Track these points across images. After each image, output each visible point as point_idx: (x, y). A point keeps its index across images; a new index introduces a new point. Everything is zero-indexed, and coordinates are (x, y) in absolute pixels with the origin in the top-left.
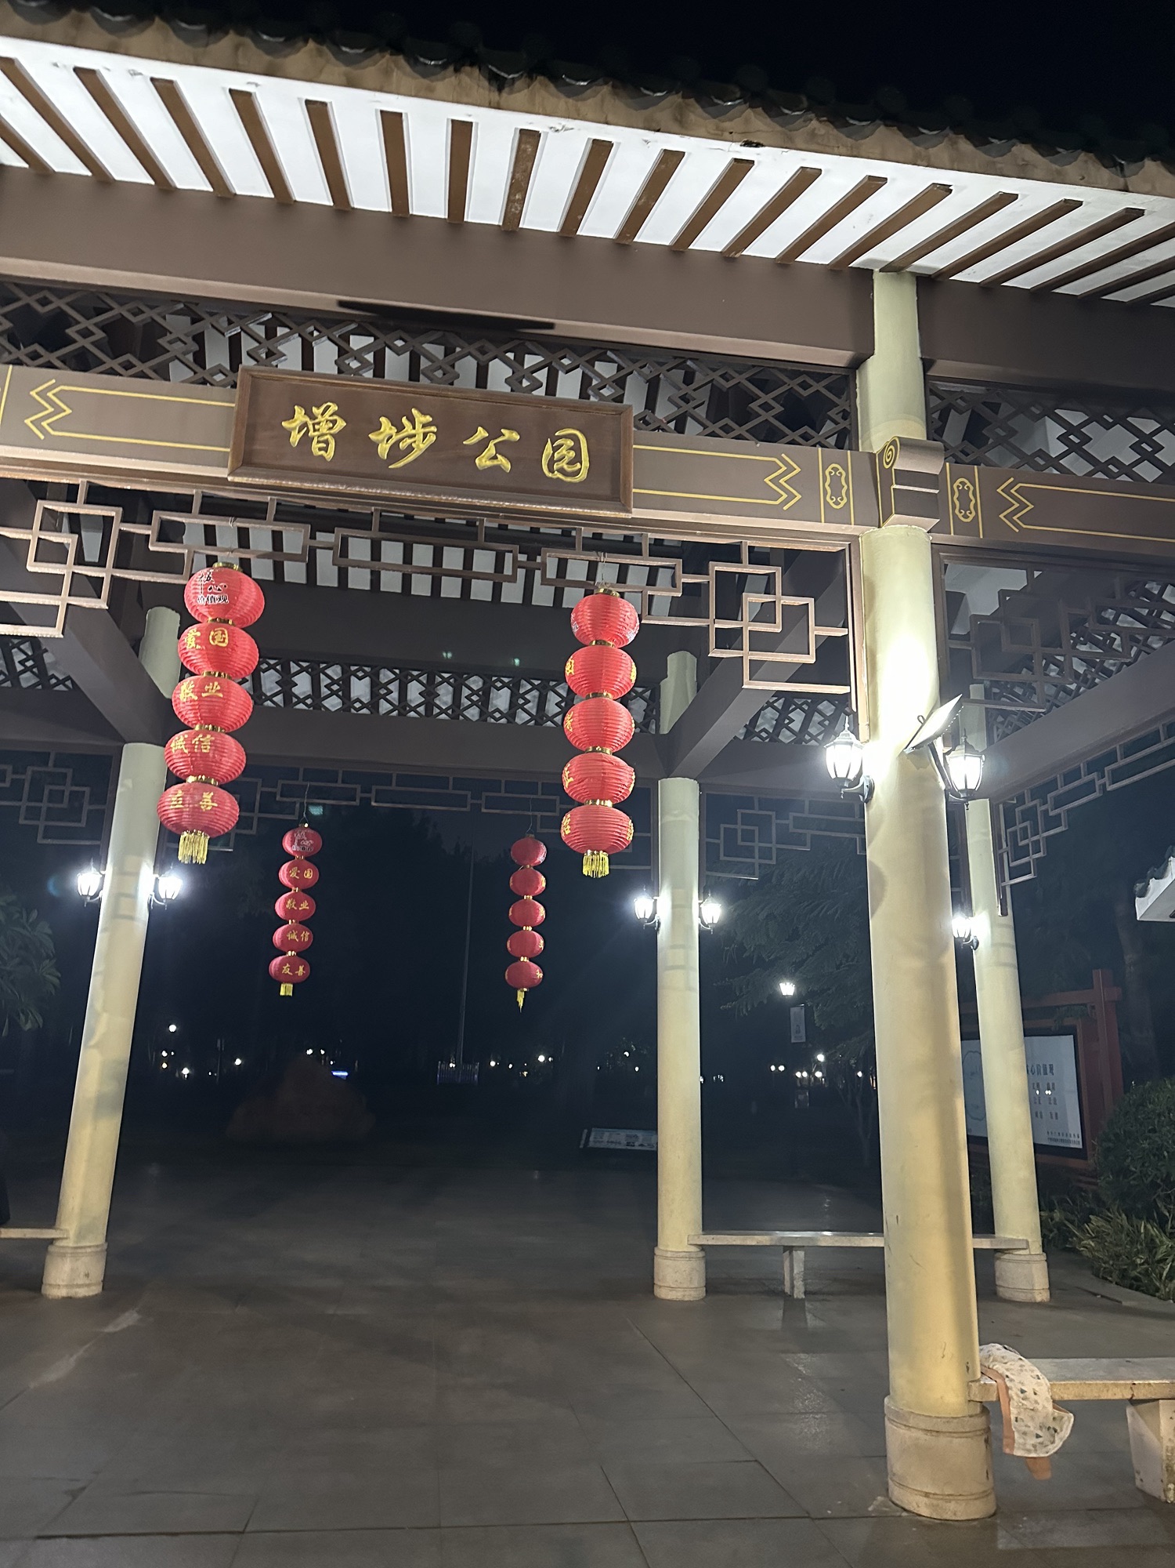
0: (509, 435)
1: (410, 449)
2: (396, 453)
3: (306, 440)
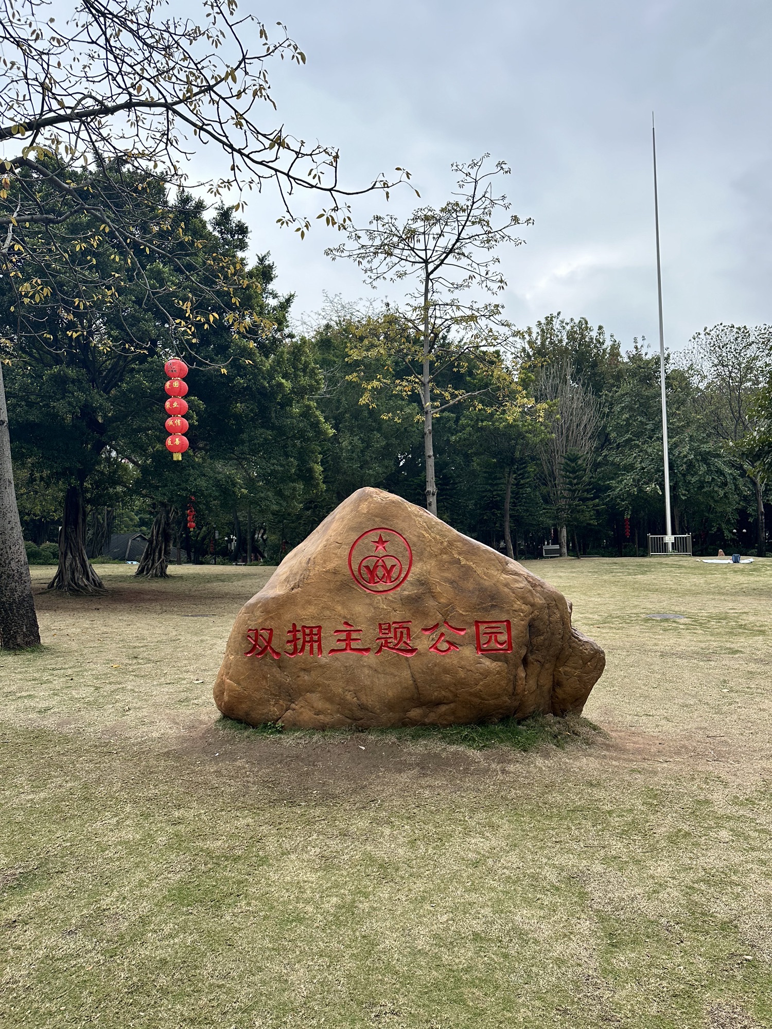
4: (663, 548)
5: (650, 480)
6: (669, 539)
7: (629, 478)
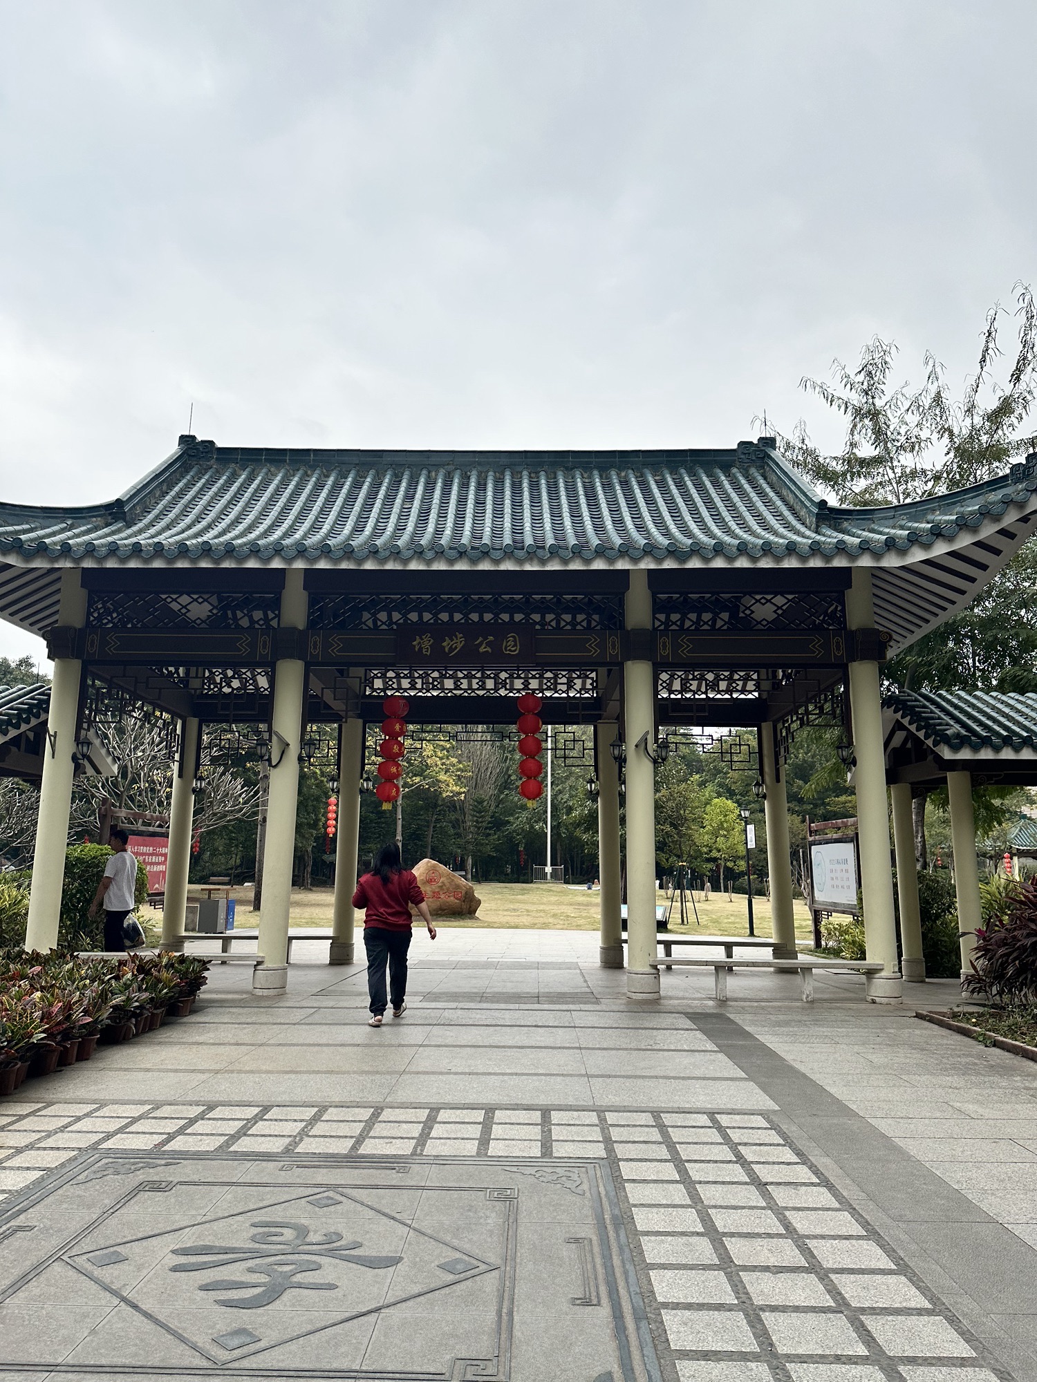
0: (491, 638)
1: (456, 648)
2: (451, 649)
3: (421, 649)
4: (543, 876)
5: (540, 820)
6: (548, 869)
7: (524, 815)
